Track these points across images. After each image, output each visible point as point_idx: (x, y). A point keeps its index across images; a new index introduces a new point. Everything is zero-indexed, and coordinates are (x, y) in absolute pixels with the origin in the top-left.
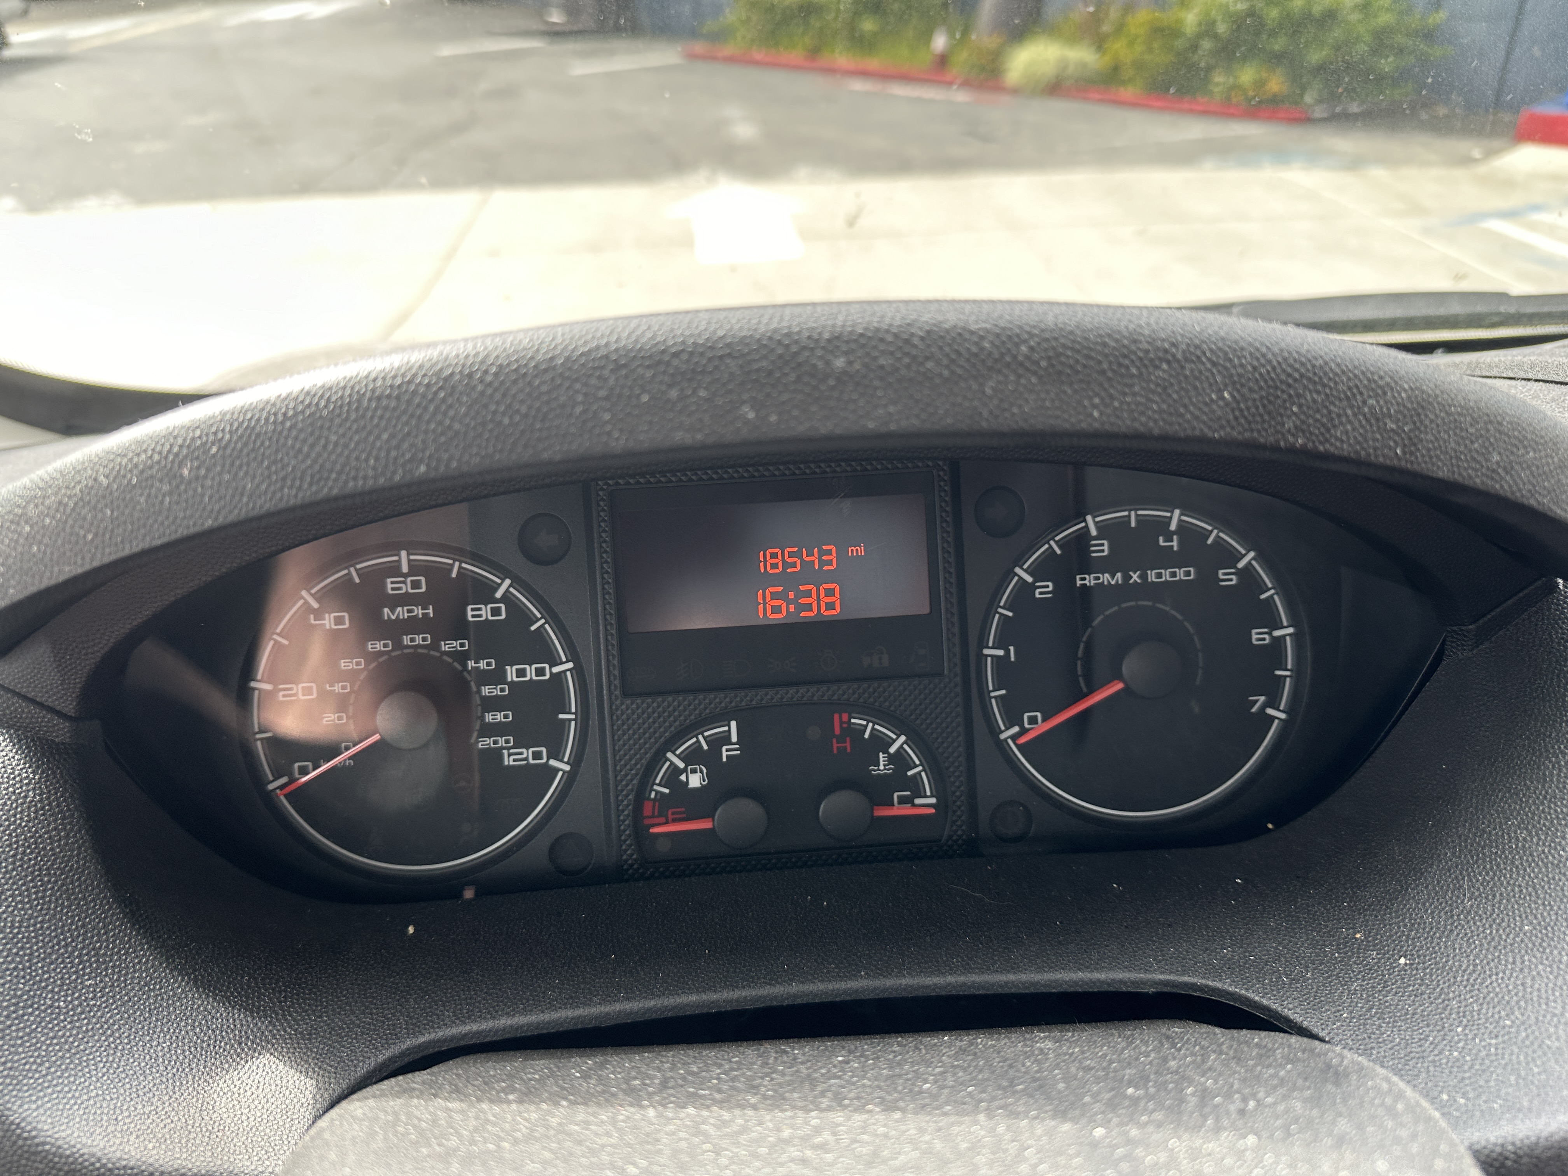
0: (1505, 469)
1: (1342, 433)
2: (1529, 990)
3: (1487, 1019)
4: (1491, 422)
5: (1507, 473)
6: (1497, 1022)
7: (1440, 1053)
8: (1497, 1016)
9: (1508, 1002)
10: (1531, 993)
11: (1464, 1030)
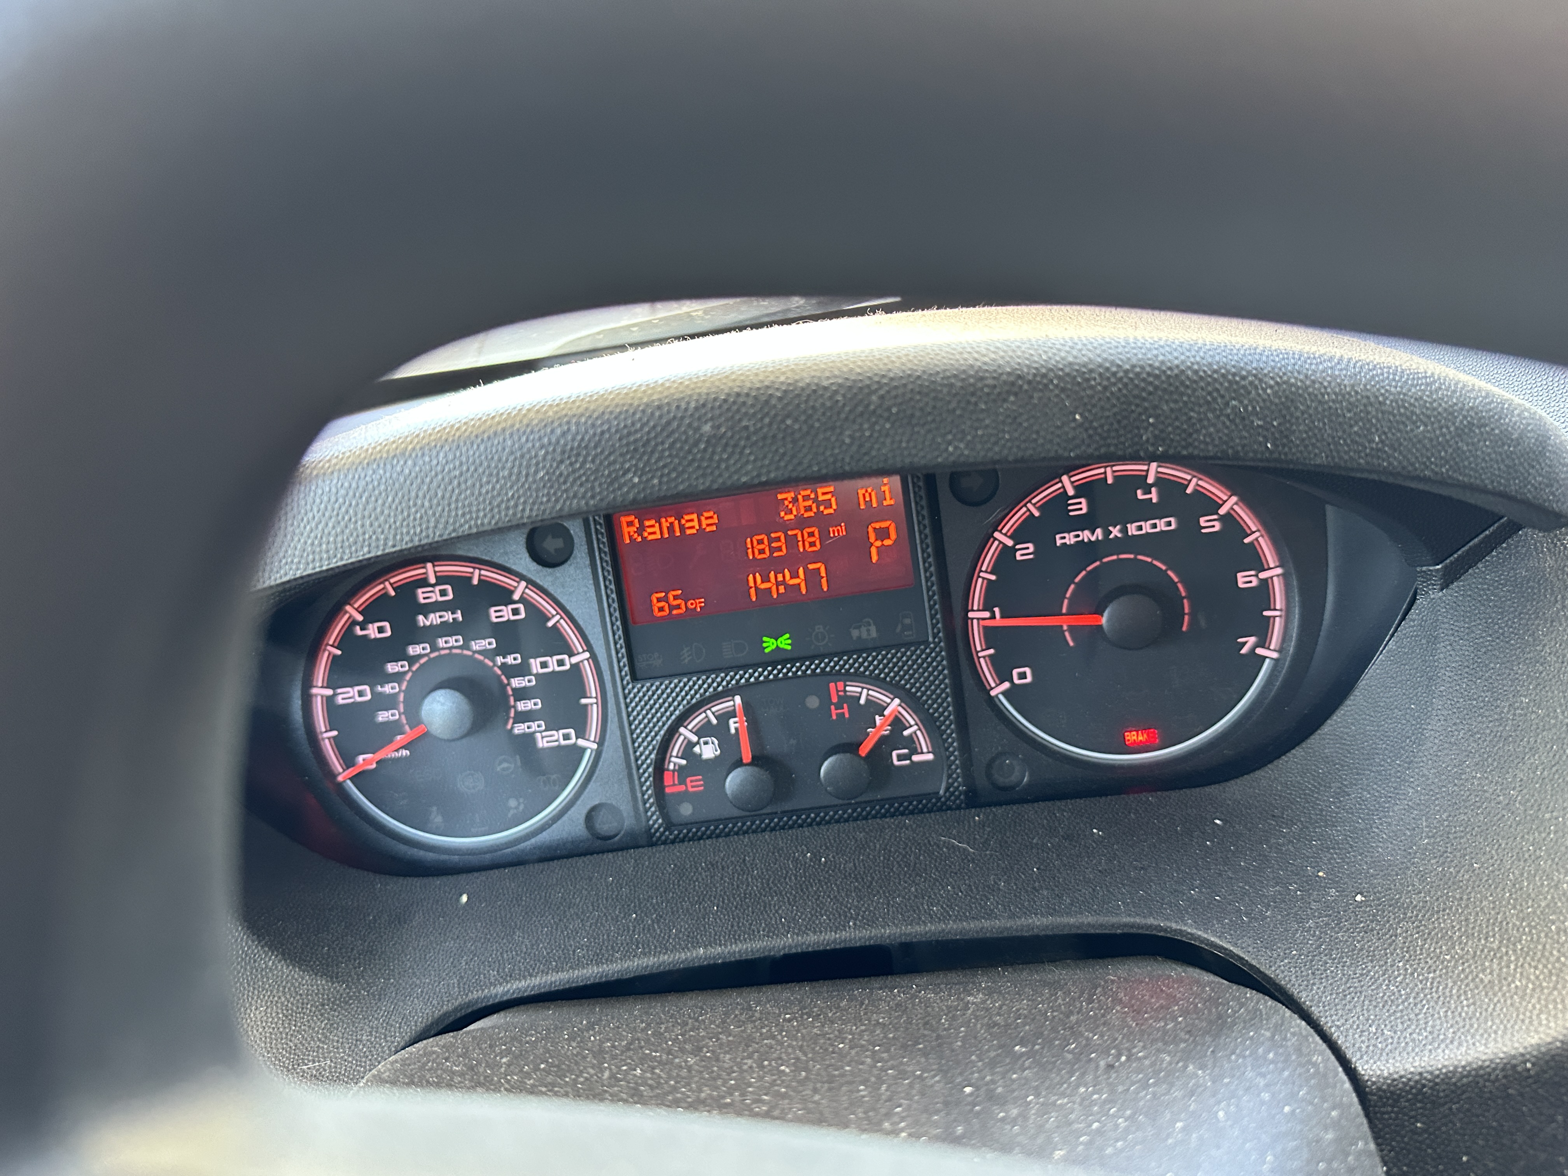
0: (1392, 447)
1: (1205, 436)
2: (1471, 926)
3: (1428, 955)
4: (1371, 404)
5: (1395, 450)
6: (1438, 957)
7: (1377, 988)
8: (1438, 951)
9: (1451, 937)
10: (1473, 928)
11: (1405, 965)
